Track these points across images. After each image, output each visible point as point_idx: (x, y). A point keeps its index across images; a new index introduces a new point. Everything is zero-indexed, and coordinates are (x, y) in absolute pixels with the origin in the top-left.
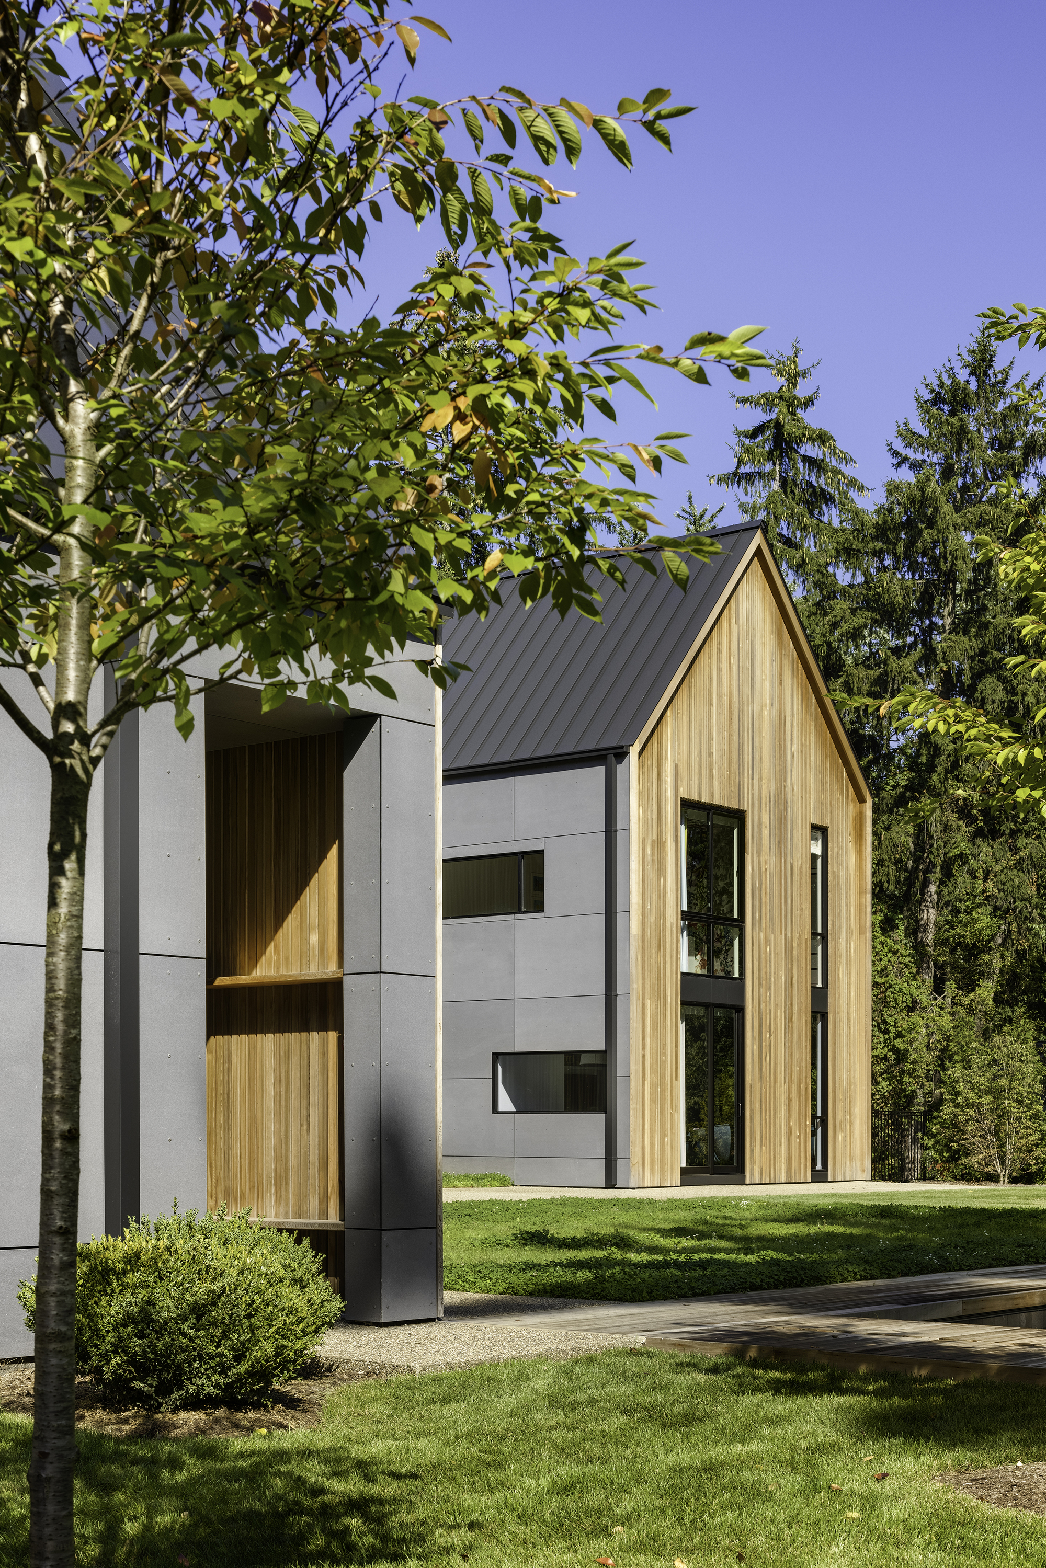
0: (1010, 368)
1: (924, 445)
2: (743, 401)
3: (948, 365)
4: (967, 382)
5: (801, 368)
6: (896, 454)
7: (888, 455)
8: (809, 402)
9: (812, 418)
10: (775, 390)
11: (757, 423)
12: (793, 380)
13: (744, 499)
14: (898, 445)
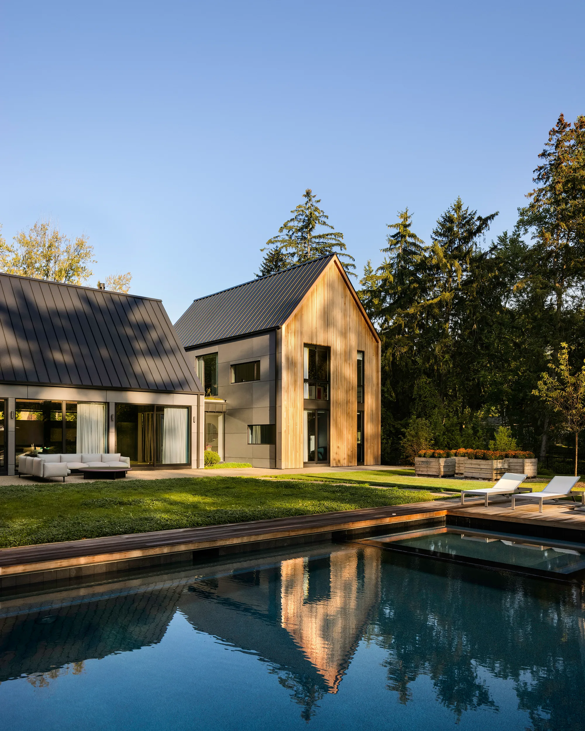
0: (467, 210)
1: (441, 235)
2: (391, 226)
3: (448, 210)
4: (454, 215)
5: (408, 215)
6: (433, 239)
7: (431, 239)
8: (409, 225)
9: (411, 230)
10: (401, 223)
11: (395, 233)
12: (406, 219)
13: (391, 256)
14: (434, 236)
